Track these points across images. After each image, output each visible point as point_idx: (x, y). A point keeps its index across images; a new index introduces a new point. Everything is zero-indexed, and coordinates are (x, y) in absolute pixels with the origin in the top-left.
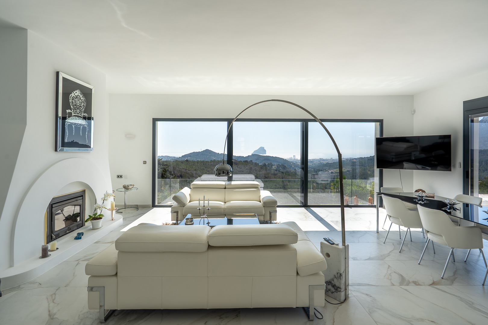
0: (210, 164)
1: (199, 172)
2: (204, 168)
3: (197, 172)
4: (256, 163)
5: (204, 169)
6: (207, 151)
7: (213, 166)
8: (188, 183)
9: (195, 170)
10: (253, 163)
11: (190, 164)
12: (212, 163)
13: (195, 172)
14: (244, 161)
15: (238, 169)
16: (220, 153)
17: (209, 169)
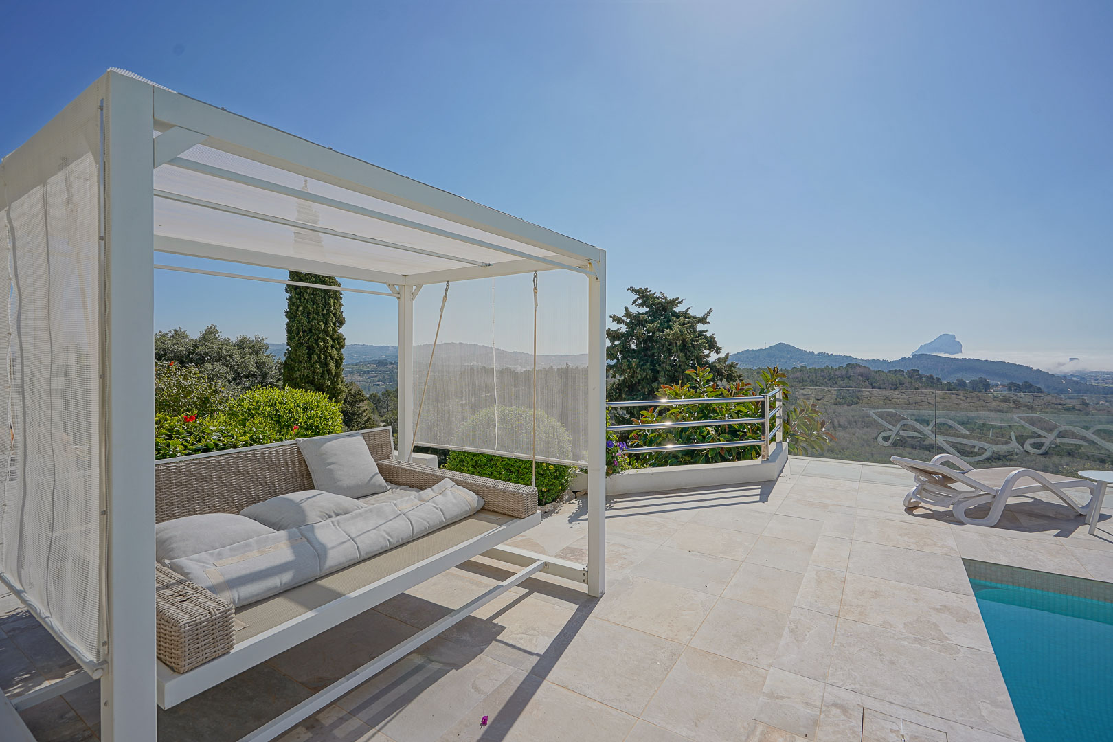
4: (931, 377)
6: (781, 347)
10: (921, 377)
12: (798, 374)
14: (889, 372)
16: (816, 353)
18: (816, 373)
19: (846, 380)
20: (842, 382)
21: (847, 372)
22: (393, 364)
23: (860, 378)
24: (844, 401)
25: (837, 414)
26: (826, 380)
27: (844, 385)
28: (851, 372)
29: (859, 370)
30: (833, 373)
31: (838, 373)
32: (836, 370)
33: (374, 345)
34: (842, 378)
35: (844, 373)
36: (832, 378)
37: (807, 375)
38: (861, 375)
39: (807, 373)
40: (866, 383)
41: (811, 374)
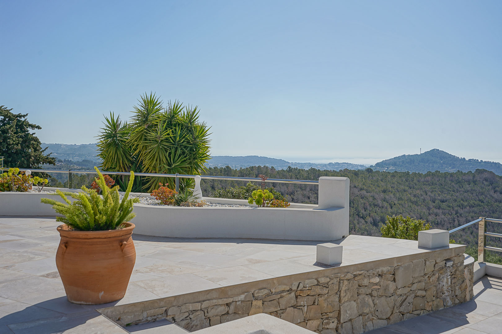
0: (423, 180)
1: (392, 195)
2: (407, 188)
3: (387, 197)
5: (405, 191)
6: (435, 154)
7: (429, 185)
8: (362, 217)
9: (384, 191)
11: (375, 178)
12: (429, 178)
13: (382, 195)
15: (495, 196)
16: (467, 159)
17: (418, 192)
18: (445, 178)
19: (472, 184)
20: (468, 186)
21: (474, 177)
22: (62, 162)
23: (484, 182)
24: (466, 204)
25: (458, 215)
26: (453, 184)
27: (469, 189)
28: (478, 178)
29: (486, 175)
30: (461, 178)
31: (466, 178)
32: (465, 174)
33: (46, 143)
34: (469, 182)
35: (471, 178)
36: (459, 182)
37: (437, 179)
38: (486, 180)
39: (438, 177)
40: (489, 187)
41: (441, 179)
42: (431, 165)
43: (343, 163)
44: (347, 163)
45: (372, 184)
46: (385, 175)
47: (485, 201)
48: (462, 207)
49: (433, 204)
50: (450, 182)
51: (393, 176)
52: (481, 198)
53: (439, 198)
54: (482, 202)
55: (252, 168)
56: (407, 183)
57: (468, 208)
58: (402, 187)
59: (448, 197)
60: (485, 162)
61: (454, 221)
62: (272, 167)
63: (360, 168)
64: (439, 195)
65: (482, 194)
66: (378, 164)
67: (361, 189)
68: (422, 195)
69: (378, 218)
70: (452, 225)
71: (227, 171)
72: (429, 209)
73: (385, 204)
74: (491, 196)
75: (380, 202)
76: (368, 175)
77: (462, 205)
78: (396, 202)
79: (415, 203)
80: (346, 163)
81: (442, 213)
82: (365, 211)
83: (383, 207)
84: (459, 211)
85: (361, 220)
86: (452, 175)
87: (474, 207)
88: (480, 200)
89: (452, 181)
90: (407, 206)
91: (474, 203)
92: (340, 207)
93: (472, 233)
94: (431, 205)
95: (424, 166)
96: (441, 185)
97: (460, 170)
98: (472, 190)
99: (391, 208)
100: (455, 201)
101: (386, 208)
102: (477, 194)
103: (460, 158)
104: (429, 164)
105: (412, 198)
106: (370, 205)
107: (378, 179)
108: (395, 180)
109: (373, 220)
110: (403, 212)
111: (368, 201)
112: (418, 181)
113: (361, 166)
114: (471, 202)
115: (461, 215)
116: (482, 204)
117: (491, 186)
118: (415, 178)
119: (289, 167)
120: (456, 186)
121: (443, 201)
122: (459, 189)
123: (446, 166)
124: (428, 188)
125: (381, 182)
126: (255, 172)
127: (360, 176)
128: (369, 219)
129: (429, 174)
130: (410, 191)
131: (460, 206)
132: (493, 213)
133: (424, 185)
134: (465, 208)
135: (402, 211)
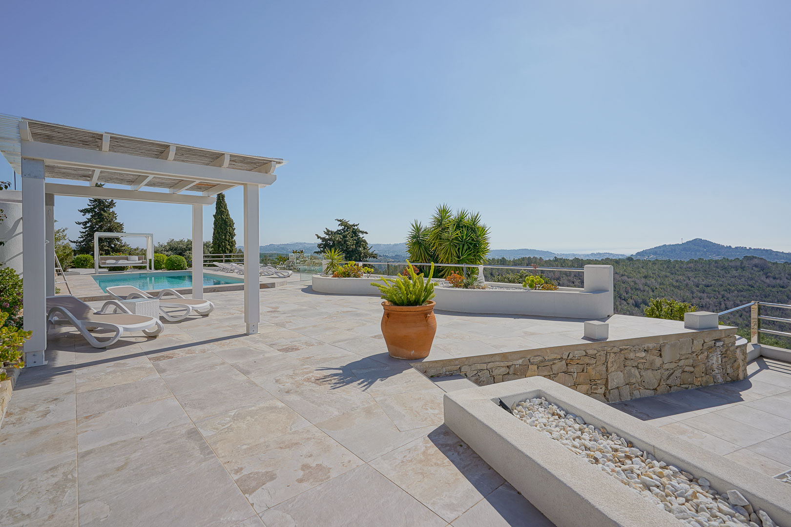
0: (685, 266)
1: (653, 280)
2: (668, 274)
3: (648, 282)
5: (666, 277)
6: (699, 244)
7: (692, 271)
9: (645, 277)
11: (635, 266)
12: (692, 265)
13: (643, 280)
16: (733, 247)
18: (710, 265)
19: (740, 270)
20: (735, 272)
21: (742, 263)
23: (756, 269)
24: (733, 288)
25: (725, 298)
26: (718, 270)
27: (736, 274)
28: (746, 264)
29: (756, 261)
31: (733, 264)
32: (731, 261)
34: (736, 269)
35: (739, 264)
36: (725, 268)
37: (701, 266)
38: (756, 266)
39: (701, 264)
40: (760, 273)
41: (704, 265)
42: (693, 253)
43: (605, 253)
44: (609, 253)
45: (633, 271)
46: (645, 263)
47: (755, 286)
48: (729, 291)
49: (697, 288)
50: (714, 268)
51: (654, 263)
52: (751, 283)
53: (703, 283)
54: (752, 287)
55: (523, 259)
56: (669, 270)
57: (736, 292)
58: (664, 273)
59: (713, 282)
60: (754, 249)
61: (721, 304)
62: (540, 258)
63: (621, 257)
64: (703, 280)
65: (752, 279)
66: (638, 254)
67: (622, 275)
68: (684, 281)
69: (640, 301)
70: (718, 308)
71: (503, 262)
72: (692, 293)
73: (647, 288)
74: (763, 281)
75: (641, 286)
76: (629, 263)
77: (729, 290)
78: (658, 287)
79: (678, 287)
80: (607, 253)
81: (707, 296)
82: (627, 294)
83: (644, 291)
84: (726, 295)
85: (623, 301)
86: (716, 262)
87: (742, 291)
88: (749, 285)
89: (717, 267)
90: (669, 290)
91: (742, 288)
92: (605, 291)
93: (741, 316)
94: (695, 289)
95: (686, 254)
96: (705, 271)
97: (725, 257)
98: (739, 275)
99: (653, 291)
100: (721, 285)
101: (648, 291)
102: (747, 279)
103: (725, 246)
104: (691, 252)
105: (674, 283)
106: (632, 289)
107: (639, 266)
108: (655, 267)
109: (635, 302)
110: (665, 295)
111: (630, 286)
112: (680, 268)
113: (621, 255)
114: (740, 287)
115: (728, 299)
116: (752, 289)
117: (762, 272)
118: (677, 265)
119: (555, 257)
120: (722, 272)
121: (708, 286)
122: (725, 275)
123: (710, 253)
124: (691, 274)
125: (642, 269)
126: (526, 261)
127: (621, 264)
128: (631, 301)
129: (691, 261)
130: (672, 276)
131: (726, 291)
132: (766, 297)
133: (686, 271)
134: (733, 292)
135: (663, 295)
